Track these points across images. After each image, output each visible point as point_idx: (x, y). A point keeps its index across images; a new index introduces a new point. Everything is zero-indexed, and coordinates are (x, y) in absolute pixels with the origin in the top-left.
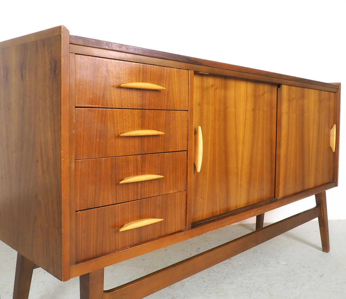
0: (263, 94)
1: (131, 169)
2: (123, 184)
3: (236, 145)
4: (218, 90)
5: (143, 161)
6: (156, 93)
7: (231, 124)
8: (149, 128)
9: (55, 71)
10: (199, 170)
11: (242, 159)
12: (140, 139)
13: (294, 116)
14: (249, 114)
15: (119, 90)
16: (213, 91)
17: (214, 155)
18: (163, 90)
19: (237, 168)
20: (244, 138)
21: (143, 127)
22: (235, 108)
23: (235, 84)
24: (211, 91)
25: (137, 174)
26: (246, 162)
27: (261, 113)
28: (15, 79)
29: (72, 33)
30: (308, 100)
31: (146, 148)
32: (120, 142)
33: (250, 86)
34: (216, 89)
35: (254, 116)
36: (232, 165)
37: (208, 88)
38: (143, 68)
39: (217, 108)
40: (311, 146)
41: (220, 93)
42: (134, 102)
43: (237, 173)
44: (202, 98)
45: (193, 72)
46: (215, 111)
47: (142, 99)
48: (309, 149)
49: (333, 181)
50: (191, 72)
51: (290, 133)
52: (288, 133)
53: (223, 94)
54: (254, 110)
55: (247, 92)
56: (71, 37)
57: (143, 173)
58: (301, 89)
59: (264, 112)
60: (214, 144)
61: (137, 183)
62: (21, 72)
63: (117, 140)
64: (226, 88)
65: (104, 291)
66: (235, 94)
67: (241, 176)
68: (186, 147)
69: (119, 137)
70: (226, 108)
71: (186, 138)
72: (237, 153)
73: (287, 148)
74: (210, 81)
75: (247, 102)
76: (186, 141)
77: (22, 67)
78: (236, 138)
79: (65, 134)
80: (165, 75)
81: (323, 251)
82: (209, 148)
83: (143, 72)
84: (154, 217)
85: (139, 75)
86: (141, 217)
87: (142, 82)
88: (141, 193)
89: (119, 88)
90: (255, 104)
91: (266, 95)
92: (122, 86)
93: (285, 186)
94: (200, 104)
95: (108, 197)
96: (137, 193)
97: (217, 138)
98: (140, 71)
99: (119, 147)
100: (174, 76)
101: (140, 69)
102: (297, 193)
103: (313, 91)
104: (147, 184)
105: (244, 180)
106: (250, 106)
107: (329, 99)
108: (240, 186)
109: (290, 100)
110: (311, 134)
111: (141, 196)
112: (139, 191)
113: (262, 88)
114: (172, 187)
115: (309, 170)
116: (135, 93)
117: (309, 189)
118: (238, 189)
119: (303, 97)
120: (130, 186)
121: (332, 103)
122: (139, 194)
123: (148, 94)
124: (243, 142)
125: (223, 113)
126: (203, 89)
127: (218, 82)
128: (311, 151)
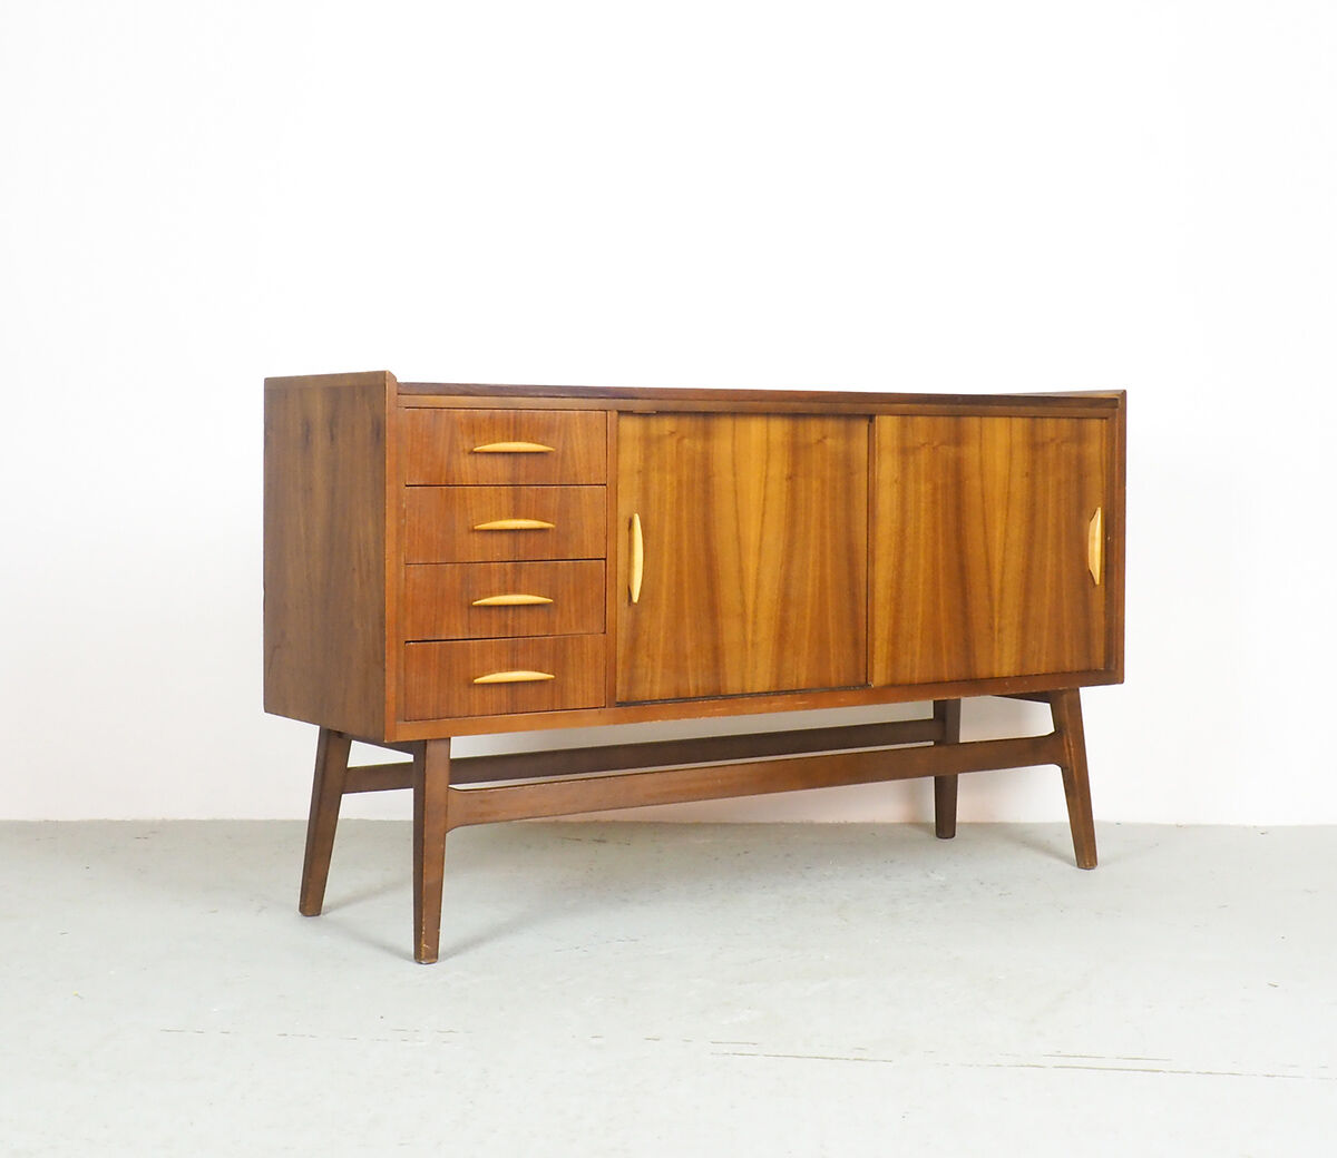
0: (819, 441)
1: (495, 583)
2: (479, 606)
3: (740, 555)
4: (686, 441)
5: (517, 572)
6: (539, 457)
7: (724, 507)
8: (527, 518)
9: (378, 435)
10: (635, 599)
11: (758, 586)
12: (512, 535)
13: (924, 488)
14: (777, 489)
15: (473, 457)
16: (675, 445)
17: (679, 572)
18: (550, 451)
19: (743, 603)
20: (761, 539)
21: (516, 516)
22: (735, 475)
23: (734, 425)
24: (670, 446)
25: (506, 593)
26: (770, 592)
27: (815, 484)
28: (320, 440)
29: (401, 379)
30: (981, 446)
31: (521, 552)
32: (476, 538)
33: (779, 429)
34: (682, 438)
35: (793, 494)
36: (729, 594)
37: (660, 439)
38: (515, 417)
39: (685, 478)
40: (997, 567)
41: (693, 445)
42: (499, 474)
43: (743, 616)
44: (647, 459)
45: (616, 413)
46: (680, 482)
47: (514, 469)
48: (989, 569)
50: (613, 415)
51: (910, 530)
52: (903, 530)
53: (699, 447)
54: (791, 478)
55: (768, 439)
56: (399, 384)
57: (516, 591)
58: (952, 420)
59: (823, 482)
60: (678, 550)
61: (507, 607)
62: (331, 431)
63: (471, 535)
64: (707, 435)
65: (453, 761)
66: (733, 445)
67: (755, 623)
68: (603, 552)
69: (474, 531)
70: (707, 479)
71: (603, 536)
72: (741, 570)
73: (899, 566)
74: (668, 424)
75: (767, 461)
76: (603, 541)
77: (332, 423)
78: (739, 539)
79: (390, 524)
80: (557, 424)
81: (1079, 866)
82: (666, 558)
83: (515, 422)
84: (541, 671)
85: (508, 429)
86: (514, 667)
87: (514, 441)
88: (513, 627)
89: (472, 453)
90: (795, 464)
91: (829, 442)
92: (475, 450)
93: (893, 659)
94: (644, 473)
95: (456, 627)
96: (506, 626)
97: (685, 537)
98: (508, 423)
99: (475, 548)
100: (576, 424)
101: (509, 419)
102: (944, 682)
103: (998, 421)
104: (523, 612)
105: (765, 633)
106: (779, 468)
107: (1080, 438)
108: (753, 645)
109: (904, 451)
110: (998, 533)
111: (513, 631)
112: (510, 622)
113: (813, 429)
114: (573, 623)
115: (991, 627)
116: (500, 461)
117: (992, 678)
118: (747, 650)
119: (958, 440)
120: (494, 612)
121: (1095, 450)
122: (510, 629)
123: (523, 460)
124: (760, 547)
125: (702, 487)
126: (647, 441)
127: (687, 424)
128: (997, 577)
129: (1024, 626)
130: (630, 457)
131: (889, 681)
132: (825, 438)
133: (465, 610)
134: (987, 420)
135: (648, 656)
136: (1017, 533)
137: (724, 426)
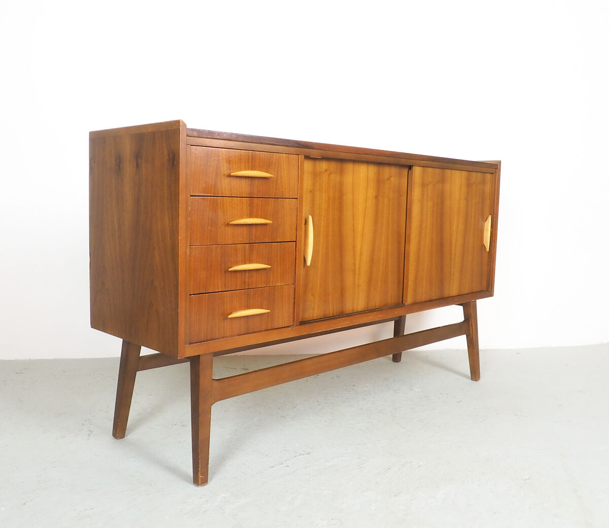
0: (388, 179)
1: (240, 257)
2: (231, 271)
3: (354, 238)
4: (333, 174)
5: (251, 250)
6: (264, 180)
7: (348, 214)
8: (257, 217)
10: (309, 263)
11: (361, 255)
12: (249, 227)
13: (430, 204)
14: (371, 203)
15: (229, 179)
16: (327, 176)
17: (327, 248)
18: (271, 177)
19: (354, 264)
20: (363, 230)
21: (251, 216)
22: (353, 195)
23: (354, 167)
24: (325, 177)
25: (245, 263)
26: (366, 258)
27: (386, 201)
28: (128, 168)
30: (451, 184)
31: (253, 238)
32: (229, 230)
33: (372, 170)
34: (331, 173)
35: (377, 206)
36: (348, 259)
37: (321, 173)
38: (252, 155)
39: (331, 196)
40: (454, 244)
41: (335, 178)
42: (243, 190)
43: (354, 271)
44: (314, 185)
45: (303, 156)
46: (329, 198)
47: (251, 187)
48: (451, 245)
49: (487, 290)
50: (301, 157)
51: (424, 226)
52: (421, 226)
53: (338, 179)
54: (376, 197)
55: (368, 176)
56: (188, 129)
57: (251, 262)
58: (441, 170)
59: (389, 200)
60: (327, 236)
61: (245, 271)
62: (137, 161)
63: (226, 227)
64: (342, 172)
65: (213, 379)
66: (353, 179)
67: (359, 274)
68: (295, 237)
69: (228, 225)
70: (341, 195)
71: (294, 227)
72: (354, 247)
73: (419, 244)
74: (324, 165)
75: (367, 188)
76: (295, 231)
77: (137, 156)
78: (354, 230)
79: (182, 221)
80: (274, 161)
81: (471, 380)
82: (321, 240)
83: (252, 159)
84: (261, 308)
85: (248, 162)
86: (248, 307)
87: (251, 170)
88: (249, 282)
89: (230, 176)
90: (378, 190)
91: (393, 179)
92: (232, 174)
93: (415, 290)
94: (312, 192)
95: (218, 284)
96: (245, 283)
97: (330, 229)
98: (249, 159)
99: (228, 235)
100: (283, 162)
101: (249, 157)
102: (433, 300)
103: (458, 172)
104: (254, 274)
105: (363, 280)
106: (371, 193)
107: (483, 182)
108: (358, 286)
109: (424, 185)
110: (455, 227)
111: (248, 285)
112: (247, 280)
113: (387, 171)
114: (279, 279)
115: (450, 273)
116: (244, 181)
117: (450, 297)
118: (355, 289)
119: (443, 180)
120: (238, 274)
121: (488, 188)
122: (247, 284)
123: (256, 182)
124: (363, 234)
125: (338, 202)
126: (315, 175)
127: (333, 166)
128: (453, 249)
129: (461, 272)
130: (307, 183)
131: (413, 302)
132: (391, 177)
133: (223, 273)
134: (453, 171)
135: (312, 295)
136: (461, 227)
137: (349, 167)
